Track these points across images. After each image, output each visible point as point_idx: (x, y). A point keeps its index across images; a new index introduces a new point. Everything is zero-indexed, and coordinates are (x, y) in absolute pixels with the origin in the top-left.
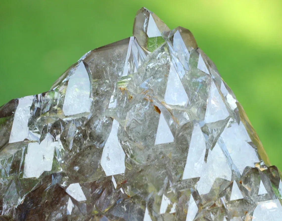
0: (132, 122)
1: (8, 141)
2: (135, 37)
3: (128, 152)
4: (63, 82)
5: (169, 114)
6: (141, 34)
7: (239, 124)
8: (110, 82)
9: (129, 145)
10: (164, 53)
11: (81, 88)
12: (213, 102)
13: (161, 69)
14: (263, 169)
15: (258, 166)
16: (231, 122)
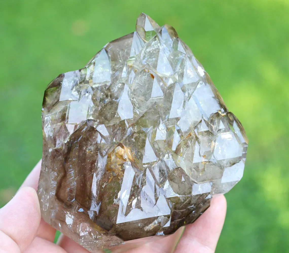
0: (137, 85)
1: (59, 100)
2: (137, 32)
3: (135, 105)
4: (92, 62)
5: (160, 79)
6: (141, 29)
7: (206, 85)
8: (122, 61)
9: (136, 101)
10: (156, 41)
11: (103, 66)
12: (188, 71)
13: (155, 52)
14: (223, 115)
15: (220, 113)
16: (201, 84)
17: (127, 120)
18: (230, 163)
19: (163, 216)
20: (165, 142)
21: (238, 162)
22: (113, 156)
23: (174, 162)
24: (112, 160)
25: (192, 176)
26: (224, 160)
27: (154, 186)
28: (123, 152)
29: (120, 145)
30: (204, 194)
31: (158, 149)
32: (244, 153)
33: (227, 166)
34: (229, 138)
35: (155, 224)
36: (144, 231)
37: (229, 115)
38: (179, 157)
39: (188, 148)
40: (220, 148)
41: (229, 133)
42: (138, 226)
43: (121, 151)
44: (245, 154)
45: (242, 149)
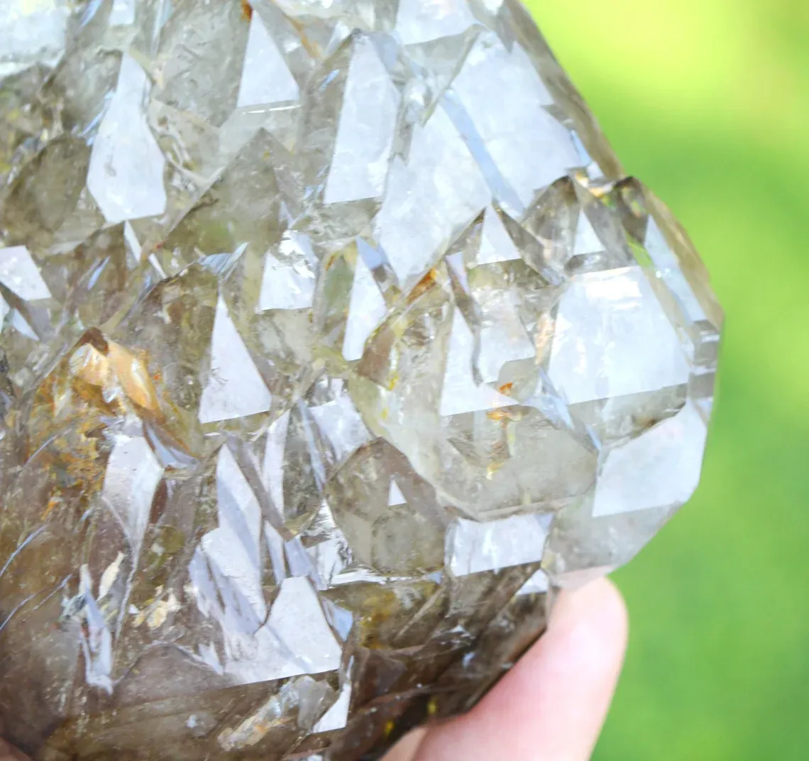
0: (176, 56)
3: (175, 156)
7: (510, 51)
9: (177, 135)
14: (598, 191)
15: (583, 182)
16: (486, 46)
17: (133, 222)
18: (634, 420)
19: (308, 678)
20: (311, 321)
21: (674, 414)
22: (61, 392)
23: (358, 417)
24: (56, 413)
25: (447, 484)
26: (601, 402)
27: (255, 532)
28: (104, 372)
29: (94, 338)
30: (513, 568)
31: (282, 355)
32: (701, 370)
33: (622, 432)
34: (627, 299)
35: (271, 716)
36: (217, 751)
37: (626, 191)
38: (383, 392)
39: (424, 349)
40: (581, 347)
41: (626, 274)
42: (186, 727)
43: (98, 367)
44: (709, 378)
45: (690, 348)
